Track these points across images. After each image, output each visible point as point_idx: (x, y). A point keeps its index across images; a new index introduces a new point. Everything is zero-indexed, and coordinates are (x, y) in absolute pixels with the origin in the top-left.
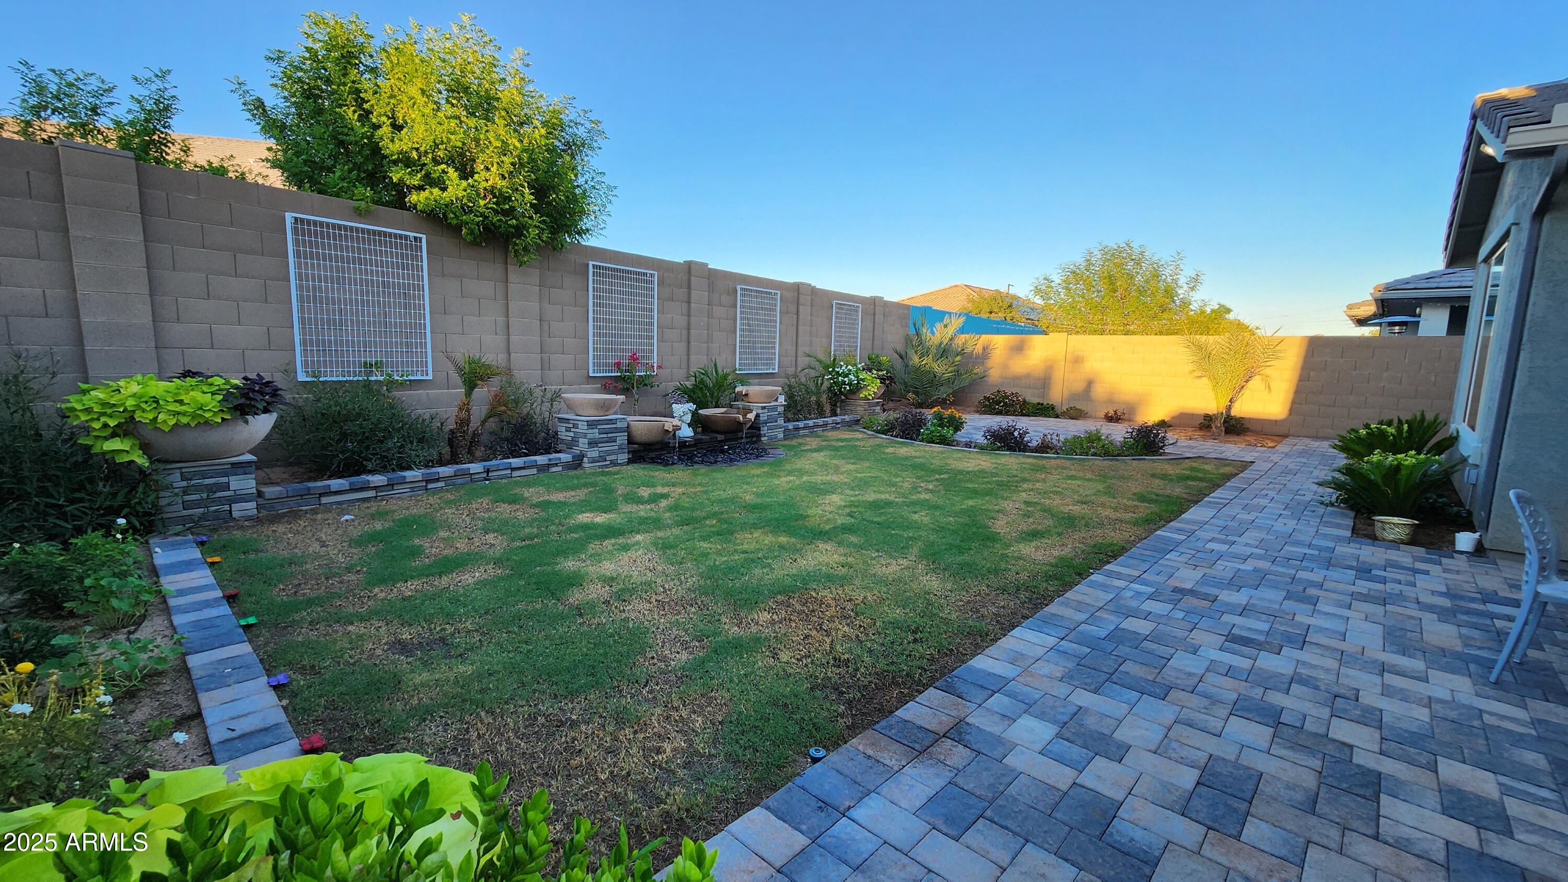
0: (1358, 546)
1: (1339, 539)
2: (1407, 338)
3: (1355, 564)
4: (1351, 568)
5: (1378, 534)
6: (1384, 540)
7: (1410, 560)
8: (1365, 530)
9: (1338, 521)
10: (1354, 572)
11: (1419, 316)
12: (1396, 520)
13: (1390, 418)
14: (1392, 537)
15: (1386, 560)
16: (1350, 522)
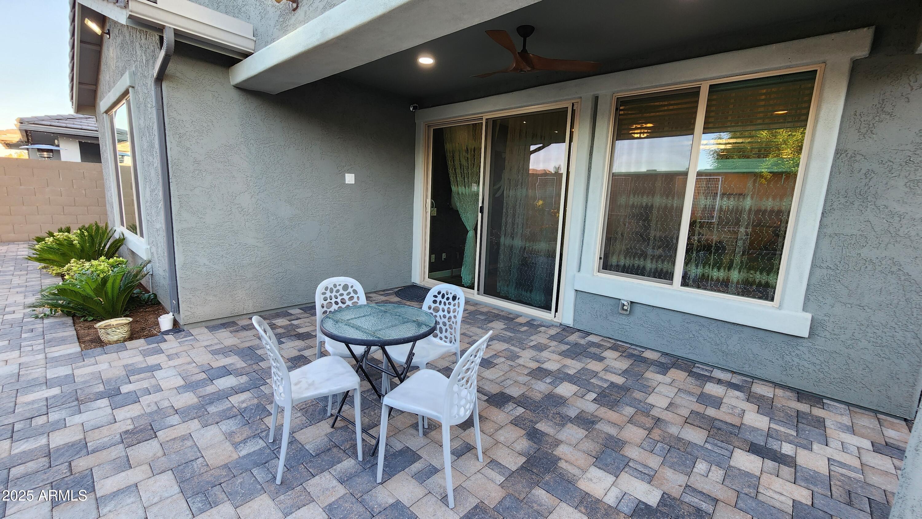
0: (92, 360)
1: (70, 359)
2: (54, 162)
3: (101, 388)
4: (100, 396)
5: (104, 338)
6: (110, 343)
7: (140, 358)
8: (88, 335)
9: (60, 334)
10: (104, 402)
11: (58, 146)
12: (114, 322)
13: (68, 226)
14: (115, 338)
15: (124, 366)
16: (71, 332)
